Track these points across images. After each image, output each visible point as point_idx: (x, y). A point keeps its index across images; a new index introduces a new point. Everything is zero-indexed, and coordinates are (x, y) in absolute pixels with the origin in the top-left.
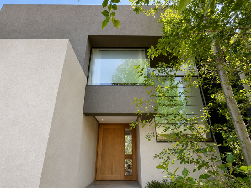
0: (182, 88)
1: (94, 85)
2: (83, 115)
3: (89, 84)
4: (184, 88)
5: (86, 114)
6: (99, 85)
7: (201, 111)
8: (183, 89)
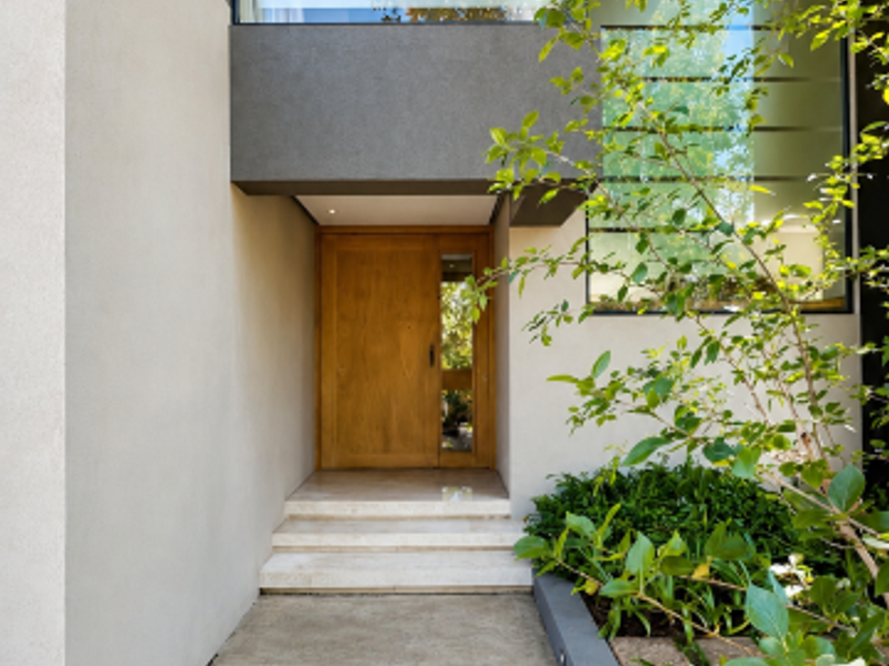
0: (746, 27)
1: (273, 21)
2: (234, 191)
3: (247, 16)
4: (756, 28)
5: (246, 188)
6: (300, 19)
7: (812, 177)
8: (751, 33)
